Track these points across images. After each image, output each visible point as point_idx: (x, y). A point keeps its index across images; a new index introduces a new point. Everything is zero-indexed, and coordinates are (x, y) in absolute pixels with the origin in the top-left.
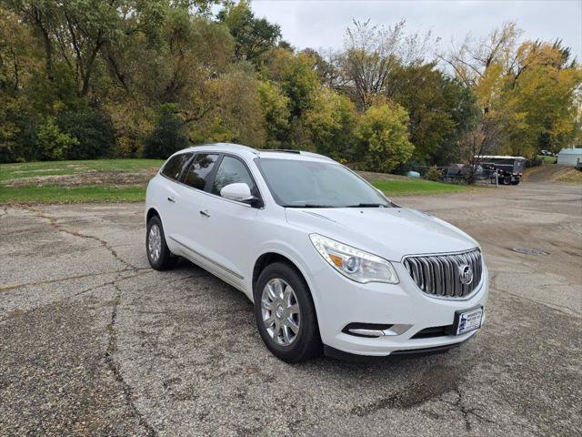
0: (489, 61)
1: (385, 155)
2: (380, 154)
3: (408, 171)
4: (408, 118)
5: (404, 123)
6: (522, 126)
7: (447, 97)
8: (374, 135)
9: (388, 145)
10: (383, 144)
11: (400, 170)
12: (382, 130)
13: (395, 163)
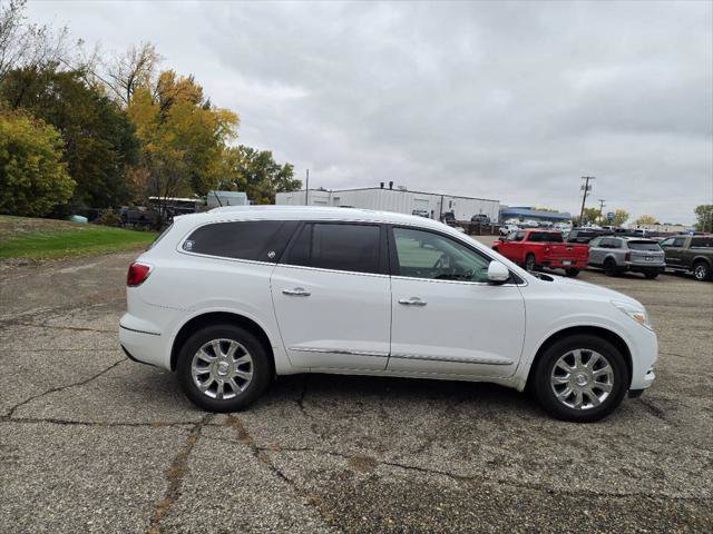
0: (130, 82)
1: (35, 191)
2: (26, 191)
3: (72, 214)
4: (61, 142)
5: (58, 148)
6: (181, 165)
7: (105, 121)
8: (14, 162)
9: (39, 177)
10: (31, 175)
11: (61, 213)
12: (24, 155)
13: (50, 204)
